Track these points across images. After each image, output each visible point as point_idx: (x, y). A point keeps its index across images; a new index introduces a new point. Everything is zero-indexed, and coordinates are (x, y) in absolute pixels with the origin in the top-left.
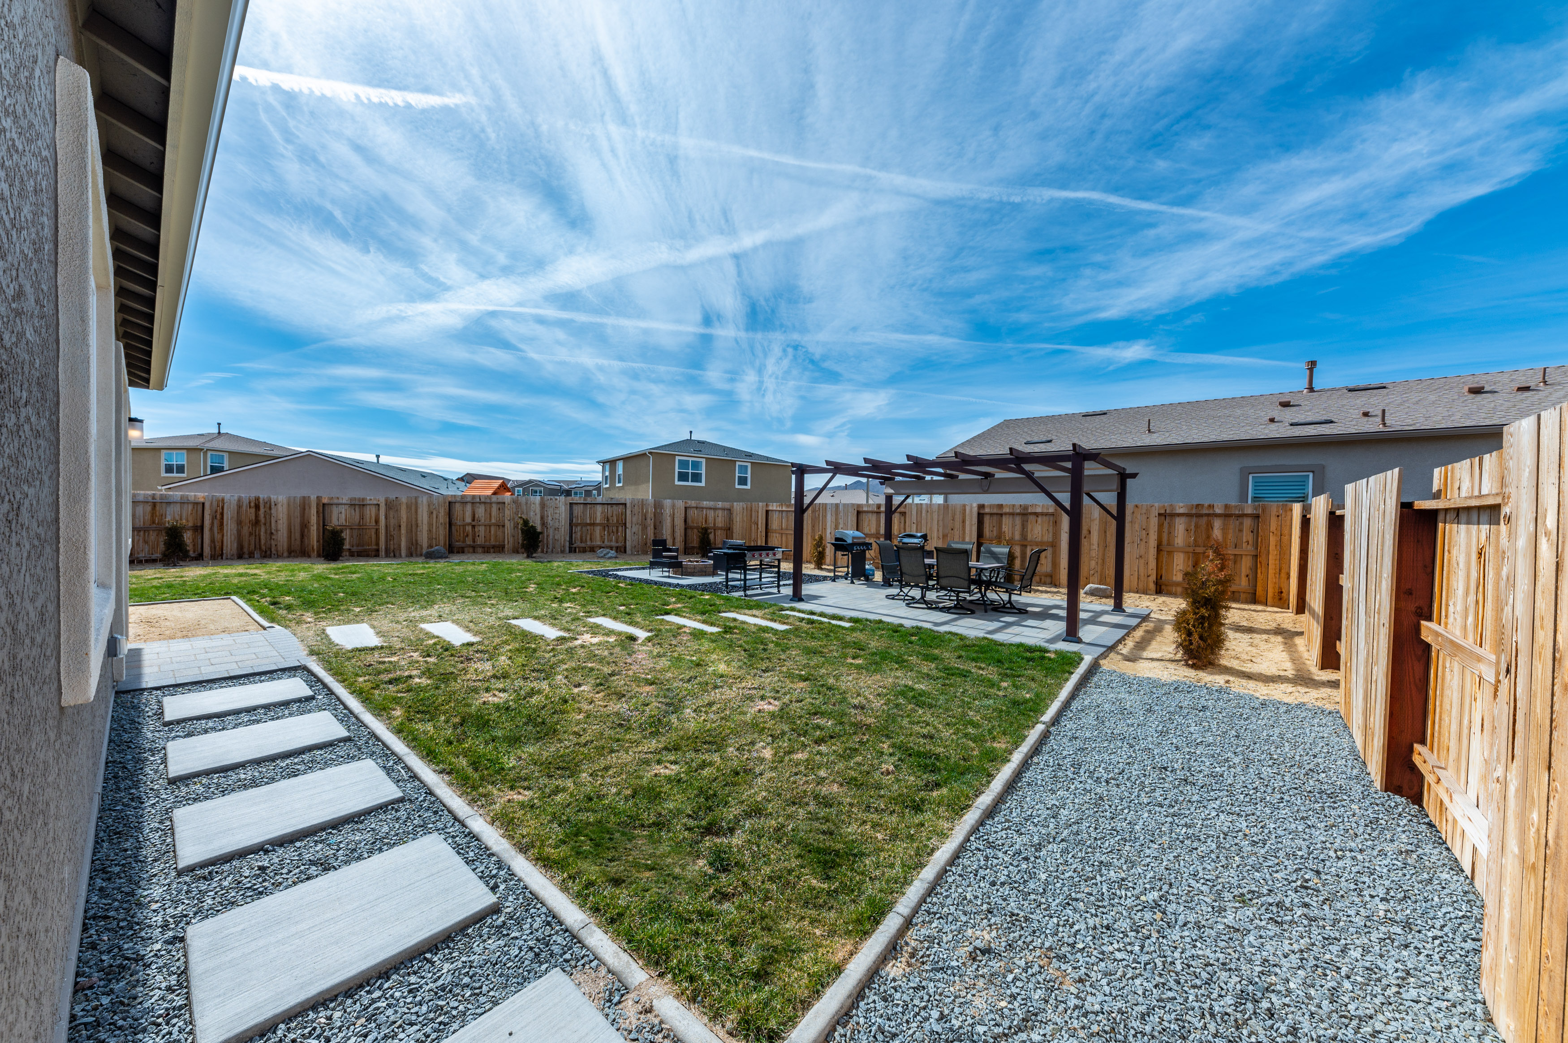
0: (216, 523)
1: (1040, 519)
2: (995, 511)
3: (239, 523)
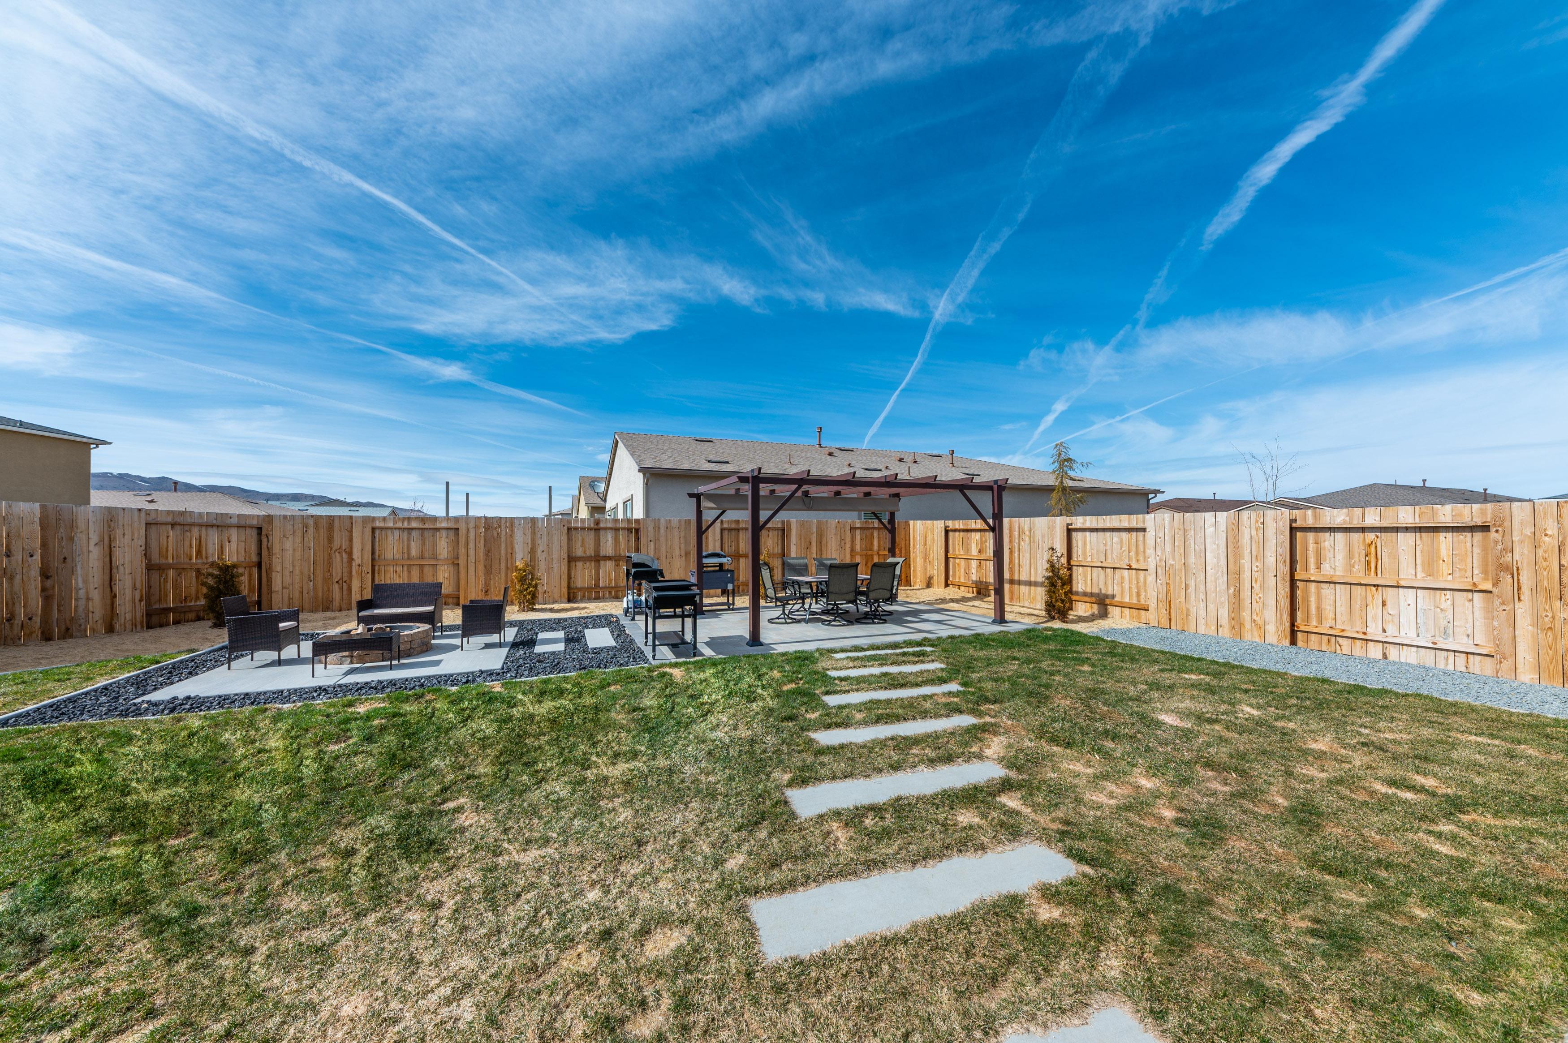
1: (770, 534)
2: (733, 526)
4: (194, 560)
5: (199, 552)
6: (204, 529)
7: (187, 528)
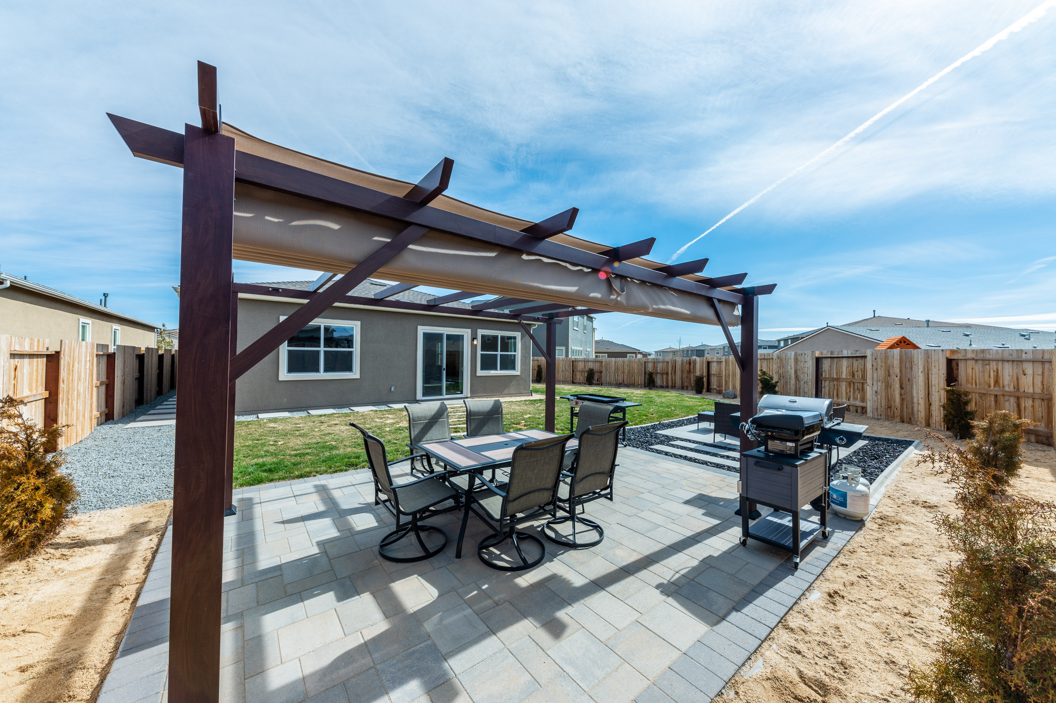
0: (673, 371)
3: (682, 372)
4: (992, 388)
5: (997, 382)
6: (1000, 363)
7: (986, 362)
